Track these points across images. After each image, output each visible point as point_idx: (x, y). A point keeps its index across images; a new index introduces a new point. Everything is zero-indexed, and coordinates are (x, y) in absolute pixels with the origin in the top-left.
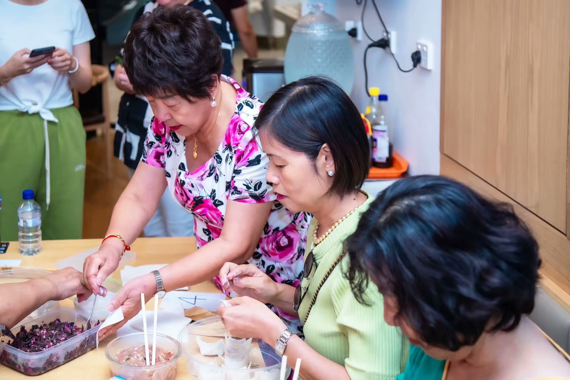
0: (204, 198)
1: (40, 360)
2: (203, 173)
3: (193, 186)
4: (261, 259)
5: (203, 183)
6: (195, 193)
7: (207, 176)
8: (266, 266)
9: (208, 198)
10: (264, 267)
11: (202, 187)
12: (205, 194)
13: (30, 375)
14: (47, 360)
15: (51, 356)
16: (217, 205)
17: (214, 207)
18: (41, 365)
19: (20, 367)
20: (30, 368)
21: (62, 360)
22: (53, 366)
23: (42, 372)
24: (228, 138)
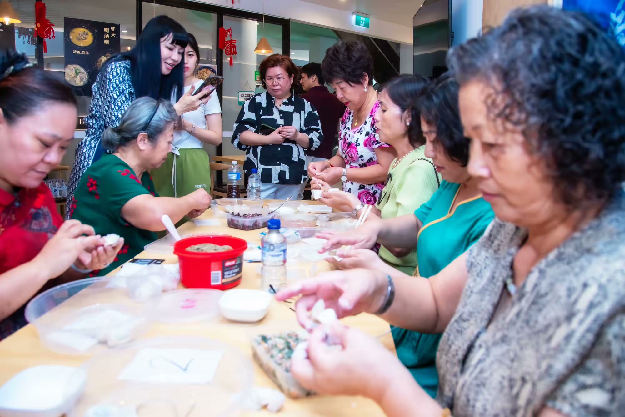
0: (352, 143)
1: (250, 221)
2: (356, 130)
3: (349, 136)
4: (372, 186)
5: (354, 135)
6: (349, 140)
7: (358, 132)
8: (373, 190)
9: (354, 143)
10: (372, 190)
11: (353, 137)
12: (353, 141)
13: (245, 230)
14: (254, 223)
15: (256, 221)
16: (356, 146)
17: (355, 147)
18: (251, 225)
19: (240, 226)
20: (246, 226)
21: (261, 225)
22: (257, 227)
23: (252, 229)
24: (372, 113)
